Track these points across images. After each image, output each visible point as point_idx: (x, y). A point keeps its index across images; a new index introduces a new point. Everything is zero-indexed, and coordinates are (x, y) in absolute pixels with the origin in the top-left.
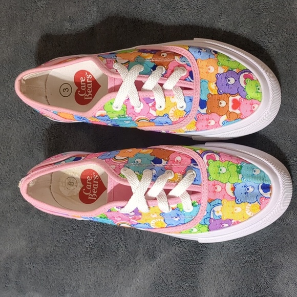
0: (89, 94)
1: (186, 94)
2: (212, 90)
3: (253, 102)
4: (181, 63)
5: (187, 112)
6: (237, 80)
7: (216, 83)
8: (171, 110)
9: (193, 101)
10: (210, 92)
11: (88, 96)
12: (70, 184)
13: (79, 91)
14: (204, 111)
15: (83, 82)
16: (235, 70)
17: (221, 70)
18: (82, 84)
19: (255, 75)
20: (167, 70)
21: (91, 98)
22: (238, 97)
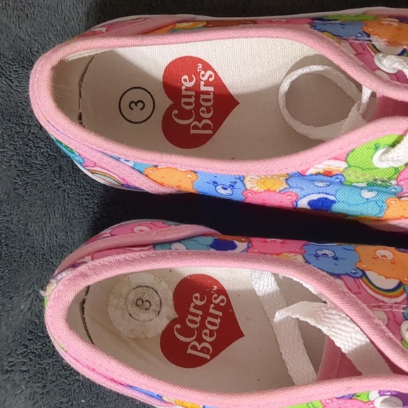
0: (204, 122)
11: (200, 125)
12: (141, 303)
13: (175, 112)
15: (187, 89)
18: (184, 93)
21: (210, 132)
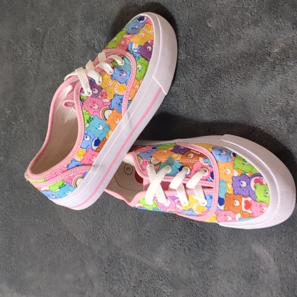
1: (207, 193)
2: (229, 190)
3: (262, 204)
4: (204, 164)
5: (208, 208)
6: (249, 184)
7: (232, 184)
8: (194, 205)
9: (213, 199)
10: (228, 192)
14: (222, 208)
16: (248, 174)
17: (236, 174)
19: (265, 180)
20: (191, 170)
22: (249, 199)
